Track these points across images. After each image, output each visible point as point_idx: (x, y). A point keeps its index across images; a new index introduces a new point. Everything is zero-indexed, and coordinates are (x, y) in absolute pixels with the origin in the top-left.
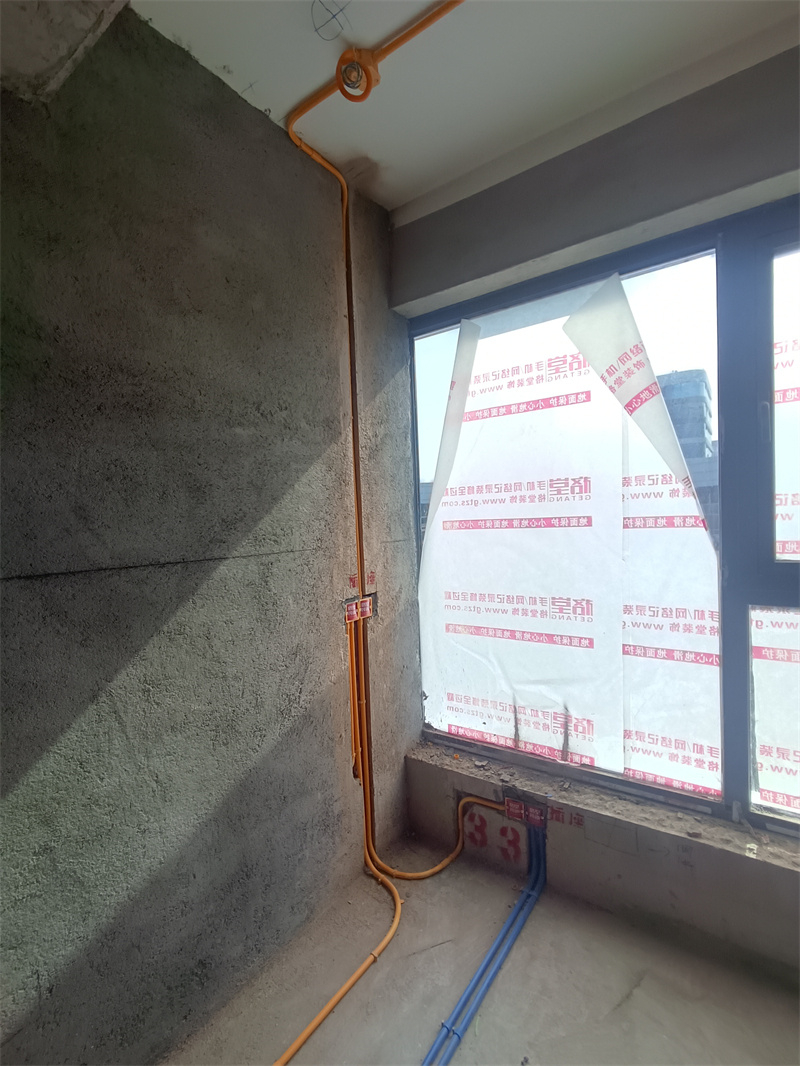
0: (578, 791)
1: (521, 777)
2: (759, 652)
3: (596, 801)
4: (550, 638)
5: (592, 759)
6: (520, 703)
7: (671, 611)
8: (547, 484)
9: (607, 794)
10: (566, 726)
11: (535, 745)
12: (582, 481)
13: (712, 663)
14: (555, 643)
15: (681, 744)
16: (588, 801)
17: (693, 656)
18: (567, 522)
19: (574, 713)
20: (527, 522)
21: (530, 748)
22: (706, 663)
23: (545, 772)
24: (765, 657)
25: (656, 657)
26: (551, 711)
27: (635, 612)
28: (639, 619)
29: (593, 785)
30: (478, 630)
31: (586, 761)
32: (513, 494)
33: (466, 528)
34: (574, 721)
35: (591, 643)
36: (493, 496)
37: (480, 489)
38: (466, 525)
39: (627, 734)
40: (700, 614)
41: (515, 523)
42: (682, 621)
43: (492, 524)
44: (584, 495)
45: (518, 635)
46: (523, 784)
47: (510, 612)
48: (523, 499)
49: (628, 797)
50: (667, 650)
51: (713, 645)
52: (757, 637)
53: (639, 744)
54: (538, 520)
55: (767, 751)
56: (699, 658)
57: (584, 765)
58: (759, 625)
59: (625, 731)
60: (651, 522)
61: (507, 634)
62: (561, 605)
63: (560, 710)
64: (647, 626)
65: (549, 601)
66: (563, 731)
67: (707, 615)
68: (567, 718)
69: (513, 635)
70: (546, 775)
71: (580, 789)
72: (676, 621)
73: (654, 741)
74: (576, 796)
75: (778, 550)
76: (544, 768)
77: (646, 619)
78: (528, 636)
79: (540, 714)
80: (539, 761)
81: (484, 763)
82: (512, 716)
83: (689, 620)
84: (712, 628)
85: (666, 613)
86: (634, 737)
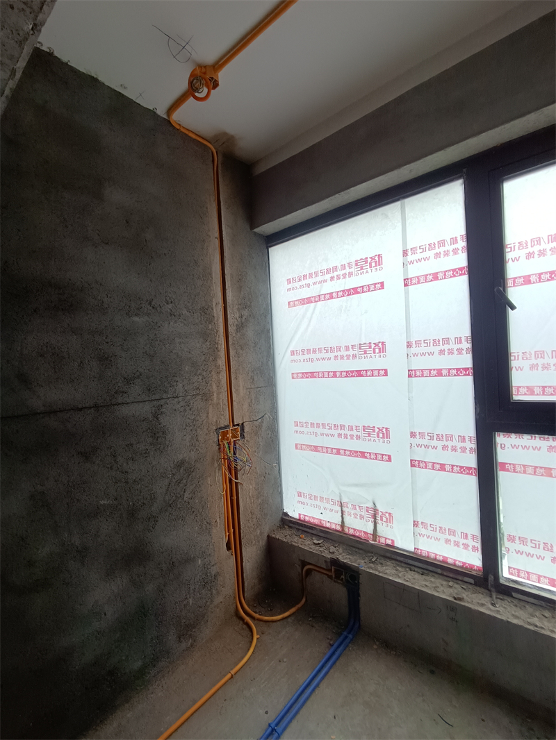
0: (381, 564)
1: (343, 552)
2: (504, 467)
3: (394, 572)
4: (363, 455)
5: (393, 541)
6: (345, 500)
7: (442, 436)
8: (357, 347)
9: (402, 567)
10: (375, 517)
11: (355, 530)
12: (380, 345)
13: (472, 474)
14: (366, 458)
15: (452, 532)
16: (387, 571)
17: (459, 469)
18: (371, 373)
19: (380, 508)
20: (345, 373)
21: (351, 532)
22: (468, 474)
23: (361, 549)
24: (508, 470)
25: (433, 469)
26: (365, 506)
27: (418, 436)
28: (421, 442)
29: (393, 559)
30: (316, 449)
31: (389, 542)
32: (336, 354)
33: (307, 378)
34: (380, 514)
35: (390, 459)
36: (324, 355)
37: (314, 351)
38: (306, 375)
39: (415, 524)
40: (463, 439)
41: (338, 374)
42: (450, 444)
43: (323, 375)
44: (382, 354)
45: (342, 452)
46: (345, 558)
47: (336, 435)
48: (342, 358)
49: (416, 569)
50: (440, 464)
51: (471, 460)
52: (502, 455)
53: (423, 531)
54: (352, 372)
55: (511, 539)
56: (463, 470)
57: (387, 545)
58: (503, 447)
59: (414, 521)
60: (426, 373)
61: (335, 451)
62: (369, 431)
63: (370, 505)
64: (427, 447)
65: (361, 428)
66: (373, 520)
67: (467, 439)
68: (375, 511)
69: (338, 452)
70: (361, 552)
71: (383, 561)
72: (446, 443)
73: (434, 530)
74: (379, 567)
75: (514, 393)
76: (360, 546)
77: (425, 442)
78: (348, 453)
79: (357, 507)
80: (357, 541)
81: (320, 542)
82: (339, 509)
83: (455, 443)
84: (471, 449)
85: (439, 437)
86: (420, 526)
